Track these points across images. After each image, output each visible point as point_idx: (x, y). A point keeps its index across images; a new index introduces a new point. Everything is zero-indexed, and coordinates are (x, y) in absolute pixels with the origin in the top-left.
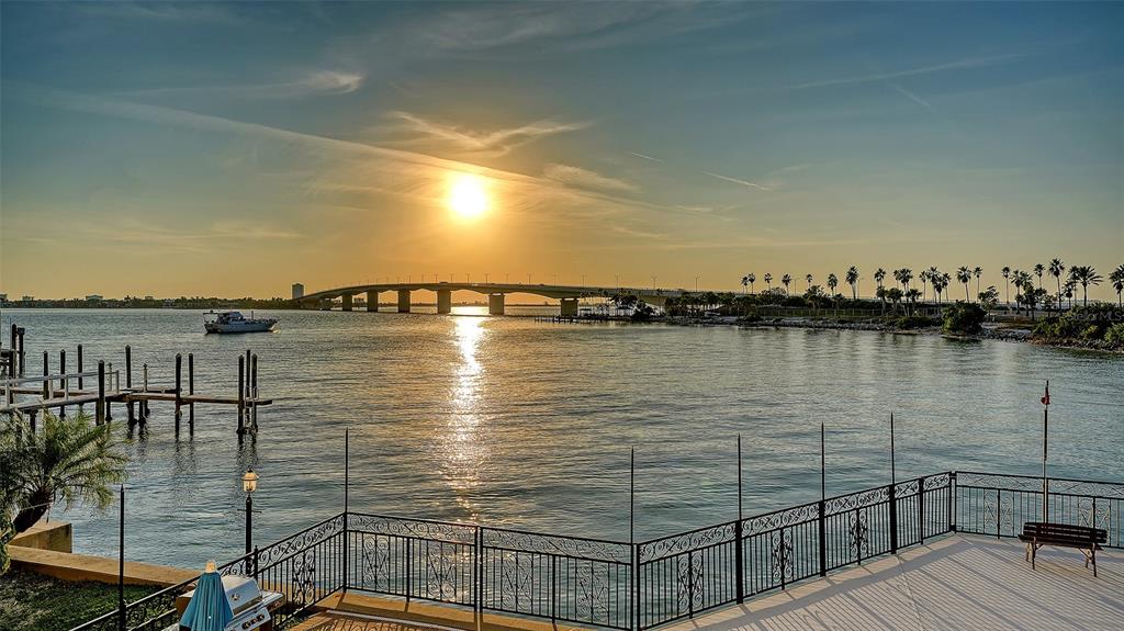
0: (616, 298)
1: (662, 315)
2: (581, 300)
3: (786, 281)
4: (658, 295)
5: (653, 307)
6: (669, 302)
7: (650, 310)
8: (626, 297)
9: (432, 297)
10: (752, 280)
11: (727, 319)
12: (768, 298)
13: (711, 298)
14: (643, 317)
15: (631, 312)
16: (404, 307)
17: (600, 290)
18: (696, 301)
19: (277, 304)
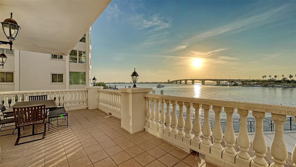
0: (229, 81)
1: (240, 85)
2: (221, 82)
3: (276, 77)
4: (239, 80)
5: (238, 83)
6: (242, 82)
7: (237, 83)
8: (232, 81)
9: (191, 81)
10: (265, 77)
11: (257, 85)
12: (270, 81)
13: (254, 81)
14: (236, 85)
15: (233, 84)
16: (186, 83)
17: (225, 80)
18: (249, 82)
19: (166, 83)
